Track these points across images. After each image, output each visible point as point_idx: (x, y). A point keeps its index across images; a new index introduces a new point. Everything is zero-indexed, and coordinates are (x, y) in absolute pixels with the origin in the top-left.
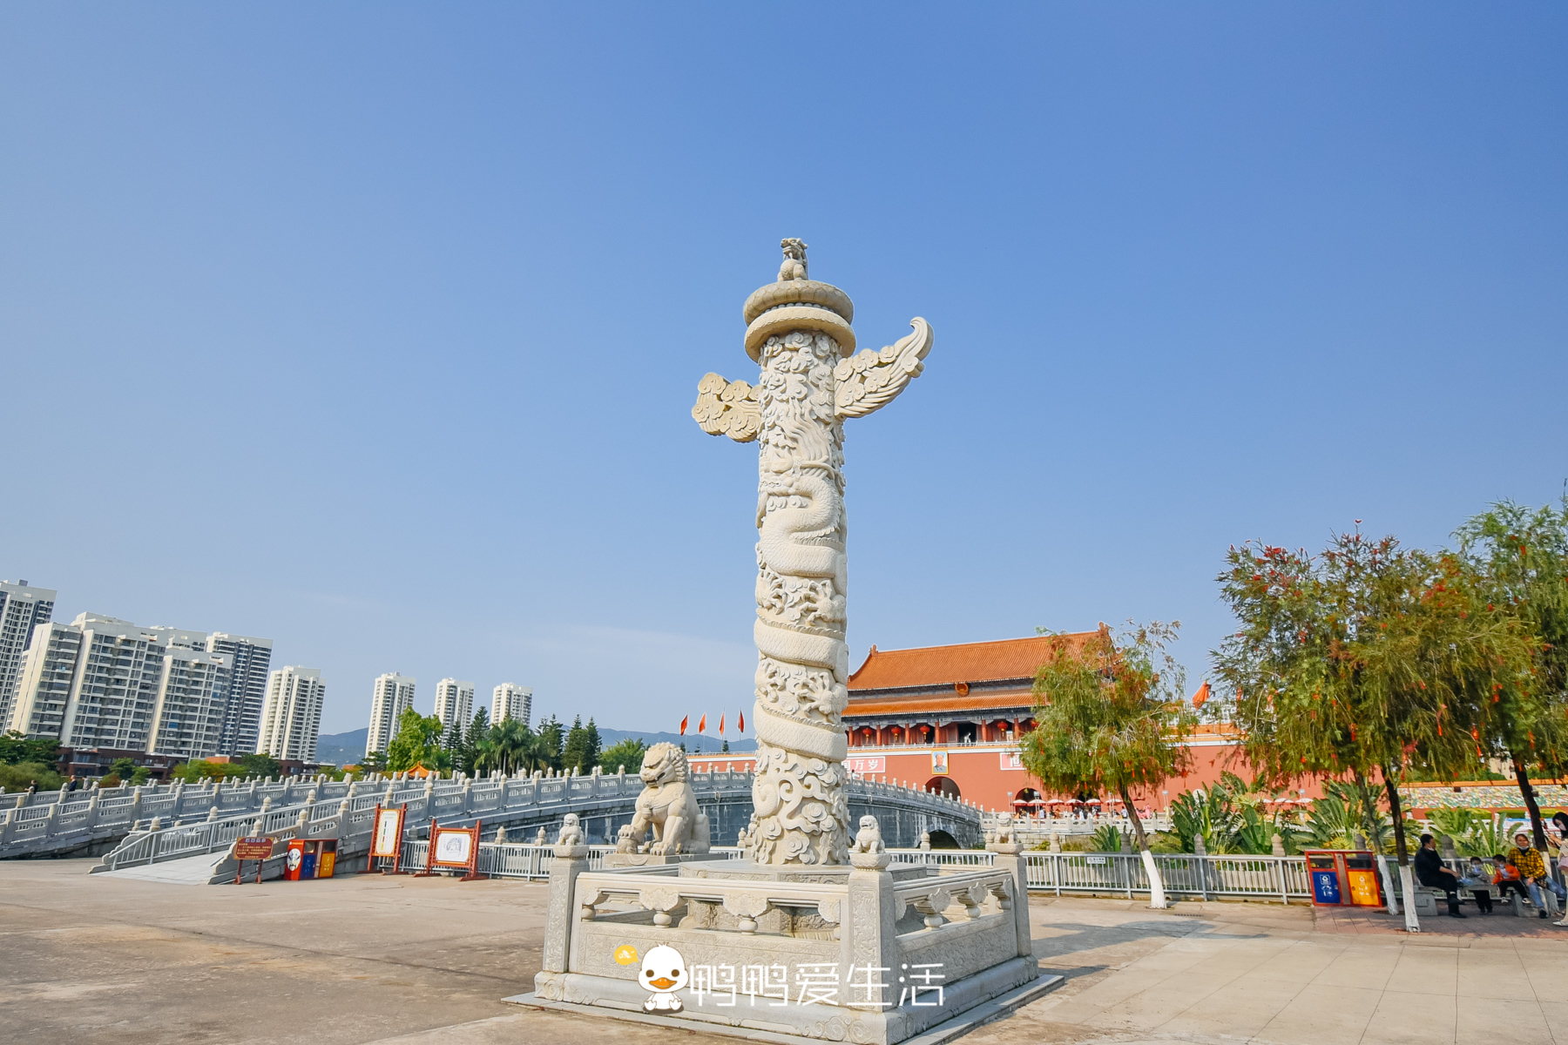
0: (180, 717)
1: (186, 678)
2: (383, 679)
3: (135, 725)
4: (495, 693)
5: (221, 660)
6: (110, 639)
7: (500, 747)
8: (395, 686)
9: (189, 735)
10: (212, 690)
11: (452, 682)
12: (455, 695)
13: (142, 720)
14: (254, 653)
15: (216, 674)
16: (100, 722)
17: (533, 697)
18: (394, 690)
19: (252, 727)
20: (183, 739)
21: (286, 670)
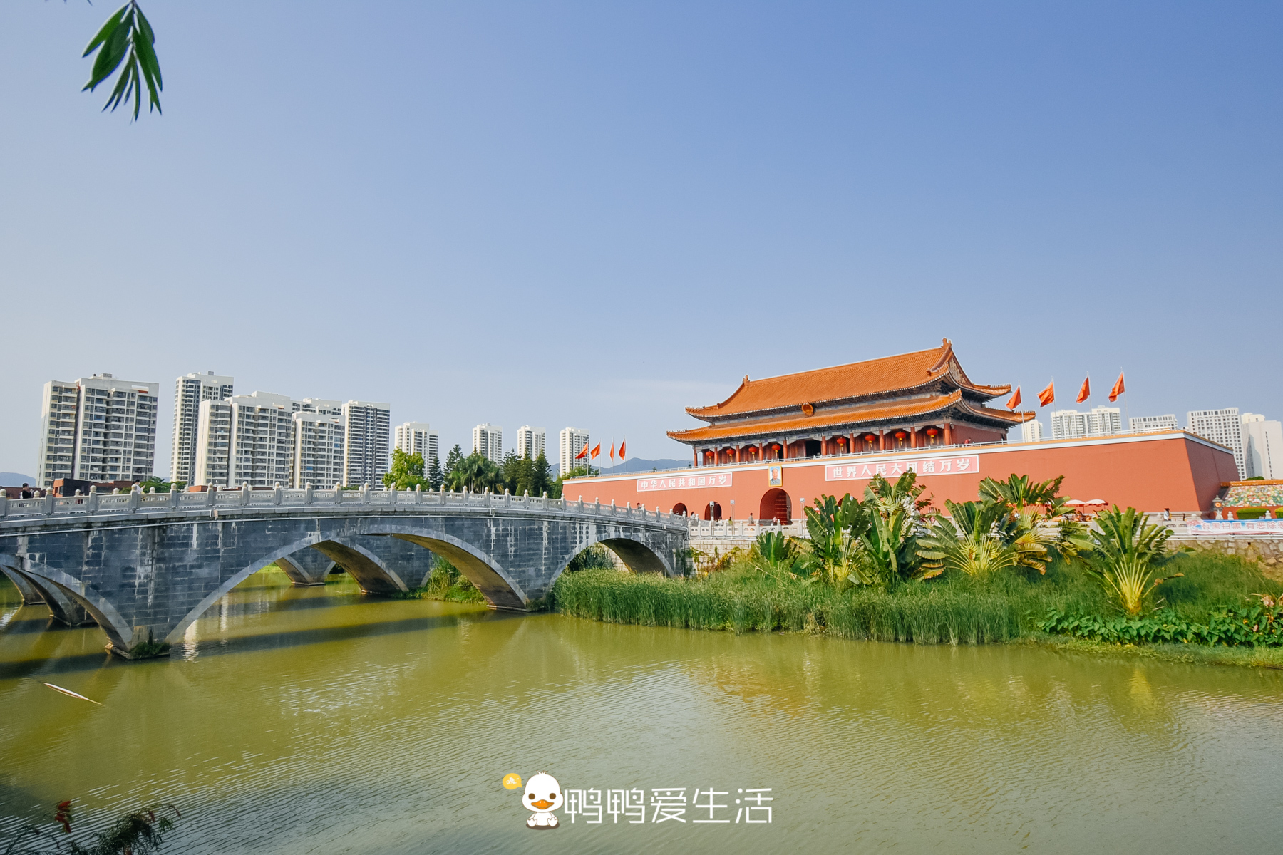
0: (314, 462)
1: (314, 434)
2: (478, 429)
3: (278, 469)
4: (561, 436)
5: (338, 420)
6: (250, 409)
7: (466, 475)
8: (487, 434)
9: (322, 475)
10: (333, 442)
11: (528, 429)
12: (531, 438)
13: (283, 466)
14: (377, 414)
15: (334, 430)
16: (253, 468)
17: (589, 437)
18: (487, 437)
19: (384, 468)
20: (318, 478)
21: (406, 425)
